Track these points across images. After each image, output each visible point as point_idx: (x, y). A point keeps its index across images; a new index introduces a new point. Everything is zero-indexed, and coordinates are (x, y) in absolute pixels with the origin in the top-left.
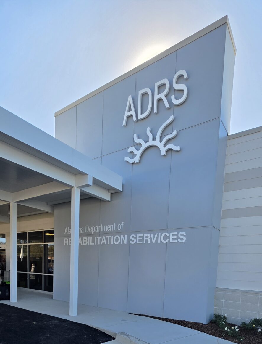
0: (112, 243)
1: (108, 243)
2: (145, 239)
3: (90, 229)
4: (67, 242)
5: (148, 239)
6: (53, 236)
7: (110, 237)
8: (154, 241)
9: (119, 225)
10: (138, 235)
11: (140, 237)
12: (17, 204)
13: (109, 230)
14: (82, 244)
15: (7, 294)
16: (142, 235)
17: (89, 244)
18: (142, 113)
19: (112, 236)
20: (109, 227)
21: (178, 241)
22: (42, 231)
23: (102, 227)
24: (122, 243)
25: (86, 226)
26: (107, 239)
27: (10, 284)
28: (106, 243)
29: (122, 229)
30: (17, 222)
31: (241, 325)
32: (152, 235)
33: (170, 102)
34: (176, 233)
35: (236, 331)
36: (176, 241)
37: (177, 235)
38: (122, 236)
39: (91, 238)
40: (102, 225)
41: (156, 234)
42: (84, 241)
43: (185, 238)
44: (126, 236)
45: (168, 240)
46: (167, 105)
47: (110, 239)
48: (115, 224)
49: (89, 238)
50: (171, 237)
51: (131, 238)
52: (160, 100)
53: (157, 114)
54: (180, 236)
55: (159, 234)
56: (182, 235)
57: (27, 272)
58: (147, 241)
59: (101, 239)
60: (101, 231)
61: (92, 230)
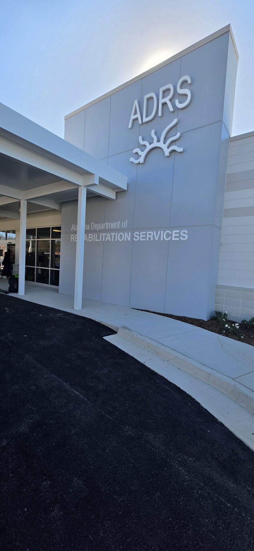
0: (116, 240)
1: (113, 240)
2: (148, 236)
3: (95, 226)
4: (73, 238)
5: (151, 236)
6: (61, 232)
7: (115, 234)
8: (157, 239)
9: (124, 223)
10: (142, 233)
11: (143, 234)
12: (27, 202)
13: (113, 227)
14: (87, 241)
15: (15, 287)
16: (145, 233)
17: (94, 240)
18: (147, 117)
19: (117, 234)
20: (113, 224)
21: (180, 239)
22: (50, 227)
23: (107, 224)
24: (125, 240)
25: (92, 223)
26: (111, 236)
27: (18, 278)
28: (110, 240)
29: (126, 227)
30: (27, 218)
31: (242, 322)
32: (155, 232)
33: (174, 106)
34: (178, 231)
35: (237, 328)
36: (178, 239)
37: (179, 233)
38: (126, 234)
39: (96, 234)
40: (107, 222)
41: (159, 232)
42: (89, 237)
43: (187, 236)
44: (130, 233)
45: (170, 238)
46: (171, 109)
47: (115, 236)
48: (119, 221)
49: (94, 234)
50: (174, 235)
51: (135, 235)
52: (164, 104)
53: (161, 117)
54: (182, 234)
55: (162, 232)
56: (184, 233)
57: (35, 266)
58: (150, 238)
59: (106, 236)
60: (106, 228)
61: (97, 227)
